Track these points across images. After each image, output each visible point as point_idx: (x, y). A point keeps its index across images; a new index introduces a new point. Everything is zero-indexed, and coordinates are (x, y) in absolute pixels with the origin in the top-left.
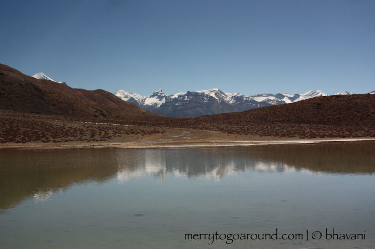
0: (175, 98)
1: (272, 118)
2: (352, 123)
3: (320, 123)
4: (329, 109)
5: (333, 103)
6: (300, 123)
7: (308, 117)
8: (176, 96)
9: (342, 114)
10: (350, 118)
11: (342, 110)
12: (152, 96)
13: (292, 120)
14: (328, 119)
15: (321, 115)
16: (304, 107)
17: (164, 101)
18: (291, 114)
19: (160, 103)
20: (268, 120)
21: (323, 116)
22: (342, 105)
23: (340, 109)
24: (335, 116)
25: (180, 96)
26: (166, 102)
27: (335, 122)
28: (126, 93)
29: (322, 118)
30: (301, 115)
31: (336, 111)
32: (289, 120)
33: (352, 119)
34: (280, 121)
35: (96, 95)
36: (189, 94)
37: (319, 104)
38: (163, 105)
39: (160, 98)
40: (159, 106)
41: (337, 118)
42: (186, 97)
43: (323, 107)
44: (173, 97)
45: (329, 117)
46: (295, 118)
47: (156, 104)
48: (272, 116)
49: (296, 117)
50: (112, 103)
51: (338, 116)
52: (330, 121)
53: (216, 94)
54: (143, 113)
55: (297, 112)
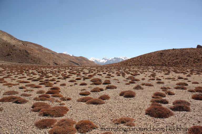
0: (110, 60)
1: (131, 63)
2: (187, 65)
3: (163, 65)
4: (169, 56)
5: (171, 52)
6: (149, 65)
7: (154, 62)
8: (111, 59)
9: (178, 59)
10: (185, 61)
11: (178, 56)
12: (103, 59)
13: (143, 64)
14: (169, 63)
15: (163, 60)
16: (151, 56)
17: (106, 61)
18: (143, 60)
19: (105, 61)
20: (128, 64)
21: (165, 61)
22: (178, 53)
23: (177, 56)
24: (173, 60)
25: (112, 59)
26: (107, 61)
27: (174, 64)
28: (94, 58)
29: (164, 62)
30: (150, 61)
31: (173, 57)
32: (141, 64)
33: (187, 63)
34: (135, 65)
35: (79, 58)
36: (115, 58)
37: (161, 53)
38: (106, 62)
39: (105, 59)
40: (105, 62)
41: (175, 62)
42: (114, 59)
43: (164, 55)
44: (110, 59)
45: (169, 61)
46: (145, 63)
47: (104, 62)
48: (131, 61)
49: (146, 61)
50: (85, 61)
51: (175, 61)
52: (170, 64)
53: (124, 58)
54: (96, 65)
55: (147, 58)
